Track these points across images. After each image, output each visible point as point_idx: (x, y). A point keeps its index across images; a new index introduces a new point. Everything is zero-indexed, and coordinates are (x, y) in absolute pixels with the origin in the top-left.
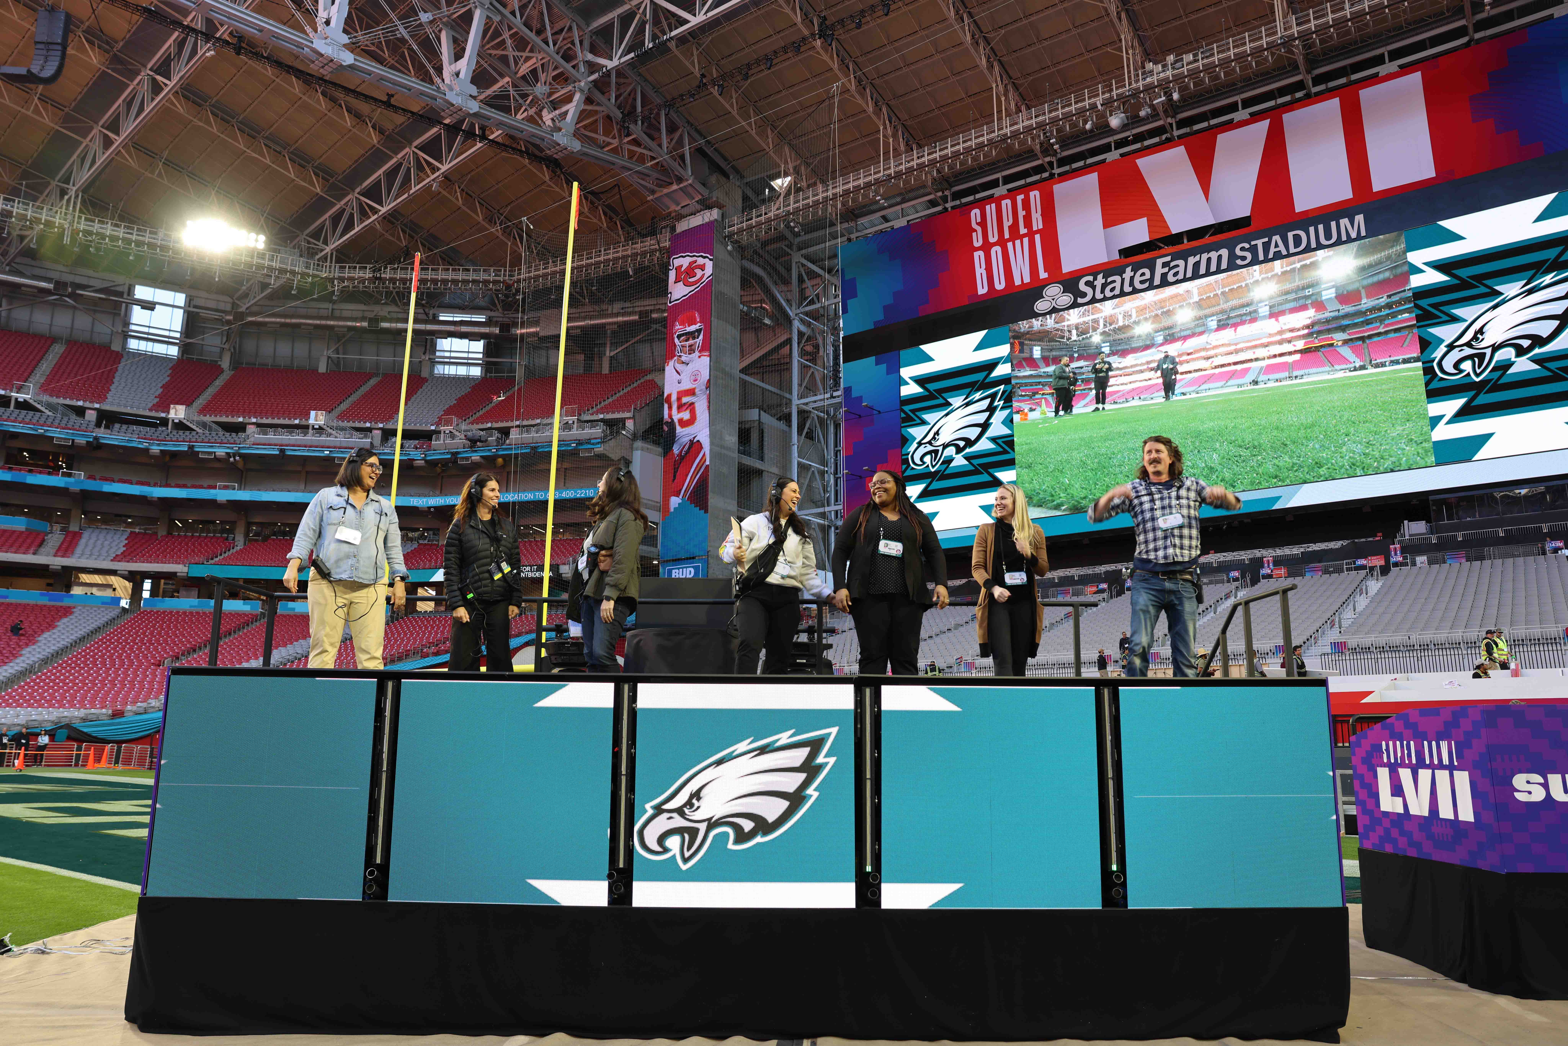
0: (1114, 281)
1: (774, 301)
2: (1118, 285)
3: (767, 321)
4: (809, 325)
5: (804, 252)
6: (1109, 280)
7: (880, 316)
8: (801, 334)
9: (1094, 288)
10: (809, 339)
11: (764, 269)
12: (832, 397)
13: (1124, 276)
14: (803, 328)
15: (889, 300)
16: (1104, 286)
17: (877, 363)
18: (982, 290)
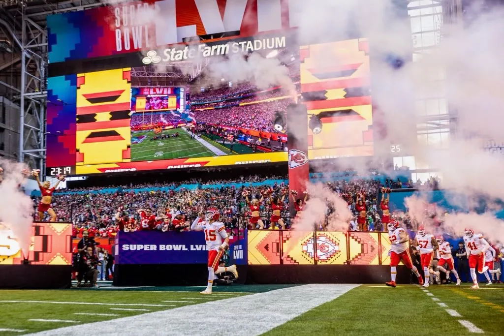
0: (179, 53)
1: (12, 39)
2: (181, 55)
3: (9, 50)
4: (31, 54)
5: (29, 15)
6: (178, 52)
7: (68, 56)
8: (27, 59)
9: (170, 55)
10: (32, 61)
11: (7, 22)
12: (42, 94)
13: (184, 51)
14: (28, 56)
15: (73, 48)
16: (175, 54)
17: (66, 79)
18: (119, 49)
